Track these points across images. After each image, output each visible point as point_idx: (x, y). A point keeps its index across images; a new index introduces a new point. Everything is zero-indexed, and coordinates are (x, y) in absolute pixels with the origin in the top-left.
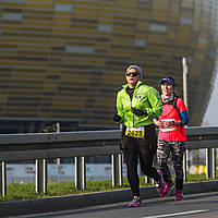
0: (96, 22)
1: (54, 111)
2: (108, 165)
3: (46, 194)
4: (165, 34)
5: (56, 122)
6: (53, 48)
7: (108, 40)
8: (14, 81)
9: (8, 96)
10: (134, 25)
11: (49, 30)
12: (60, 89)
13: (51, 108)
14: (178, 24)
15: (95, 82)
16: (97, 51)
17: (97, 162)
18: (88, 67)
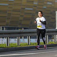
0: (33, 2)
1: (22, 25)
2: (36, 39)
3: (20, 46)
4: (51, 5)
5: (22, 28)
6: (22, 8)
7: (36, 6)
8: (12, 17)
9: (10, 21)
10: (43, 3)
11: (21, 4)
12: (24, 19)
13: (21, 24)
14: (55, 2)
15: (33, 17)
16: (33, 9)
17: (33, 38)
18: (31, 13)
